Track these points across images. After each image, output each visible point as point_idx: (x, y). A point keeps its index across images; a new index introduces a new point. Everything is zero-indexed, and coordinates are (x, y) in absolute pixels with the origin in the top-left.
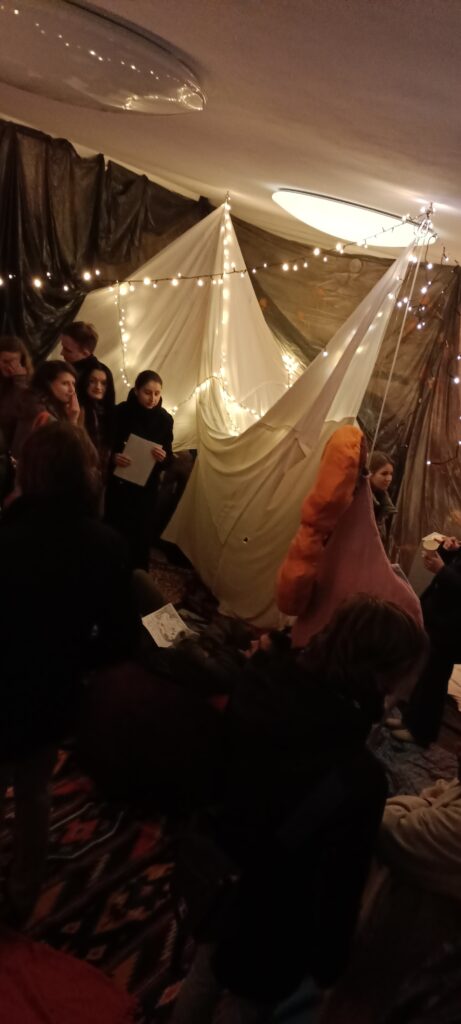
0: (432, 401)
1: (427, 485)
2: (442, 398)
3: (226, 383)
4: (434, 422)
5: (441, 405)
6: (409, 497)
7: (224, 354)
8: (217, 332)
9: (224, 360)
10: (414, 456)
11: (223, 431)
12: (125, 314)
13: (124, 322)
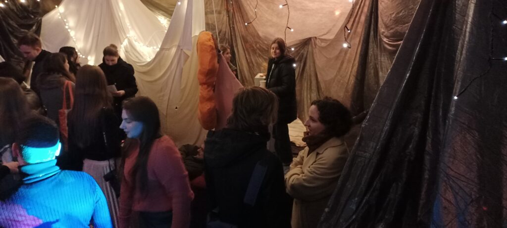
0: (235, 18)
1: (247, 56)
2: (238, 14)
3: (135, 38)
4: (239, 27)
5: (239, 18)
6: (242, 64)
7: (128, 24)
8: (120, 15)
9: (130, 27)
10: (237, 46)
11: (144, 60)
12: (68, 22)
13: (68, 26)
